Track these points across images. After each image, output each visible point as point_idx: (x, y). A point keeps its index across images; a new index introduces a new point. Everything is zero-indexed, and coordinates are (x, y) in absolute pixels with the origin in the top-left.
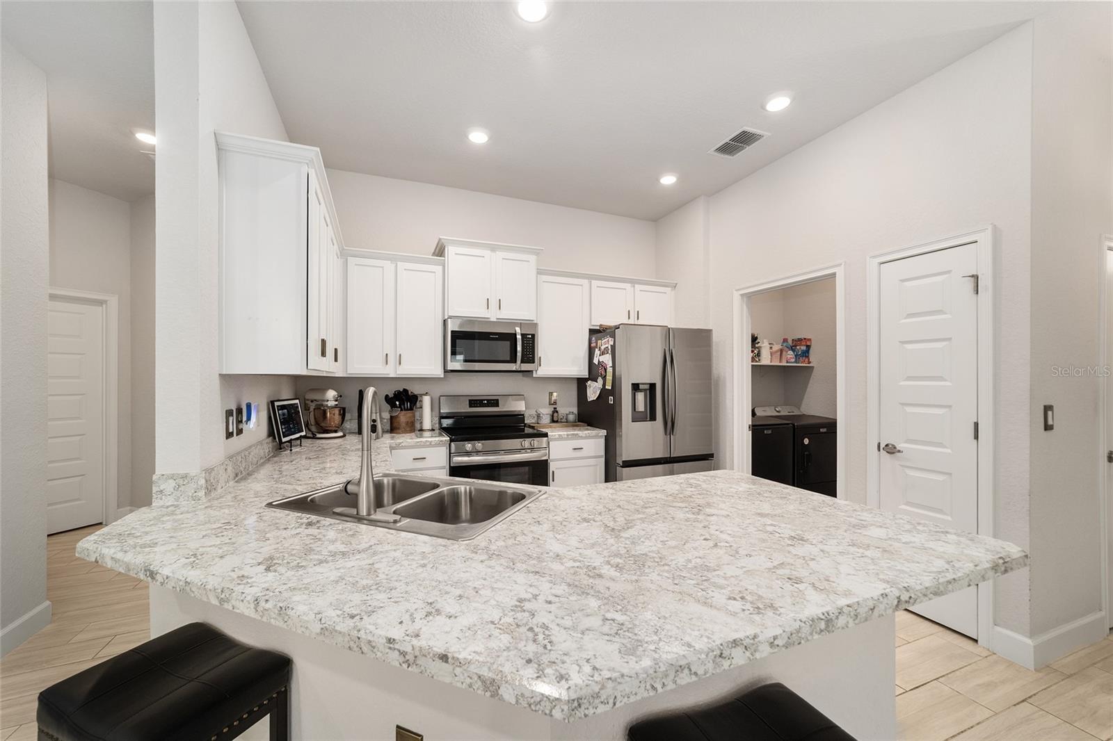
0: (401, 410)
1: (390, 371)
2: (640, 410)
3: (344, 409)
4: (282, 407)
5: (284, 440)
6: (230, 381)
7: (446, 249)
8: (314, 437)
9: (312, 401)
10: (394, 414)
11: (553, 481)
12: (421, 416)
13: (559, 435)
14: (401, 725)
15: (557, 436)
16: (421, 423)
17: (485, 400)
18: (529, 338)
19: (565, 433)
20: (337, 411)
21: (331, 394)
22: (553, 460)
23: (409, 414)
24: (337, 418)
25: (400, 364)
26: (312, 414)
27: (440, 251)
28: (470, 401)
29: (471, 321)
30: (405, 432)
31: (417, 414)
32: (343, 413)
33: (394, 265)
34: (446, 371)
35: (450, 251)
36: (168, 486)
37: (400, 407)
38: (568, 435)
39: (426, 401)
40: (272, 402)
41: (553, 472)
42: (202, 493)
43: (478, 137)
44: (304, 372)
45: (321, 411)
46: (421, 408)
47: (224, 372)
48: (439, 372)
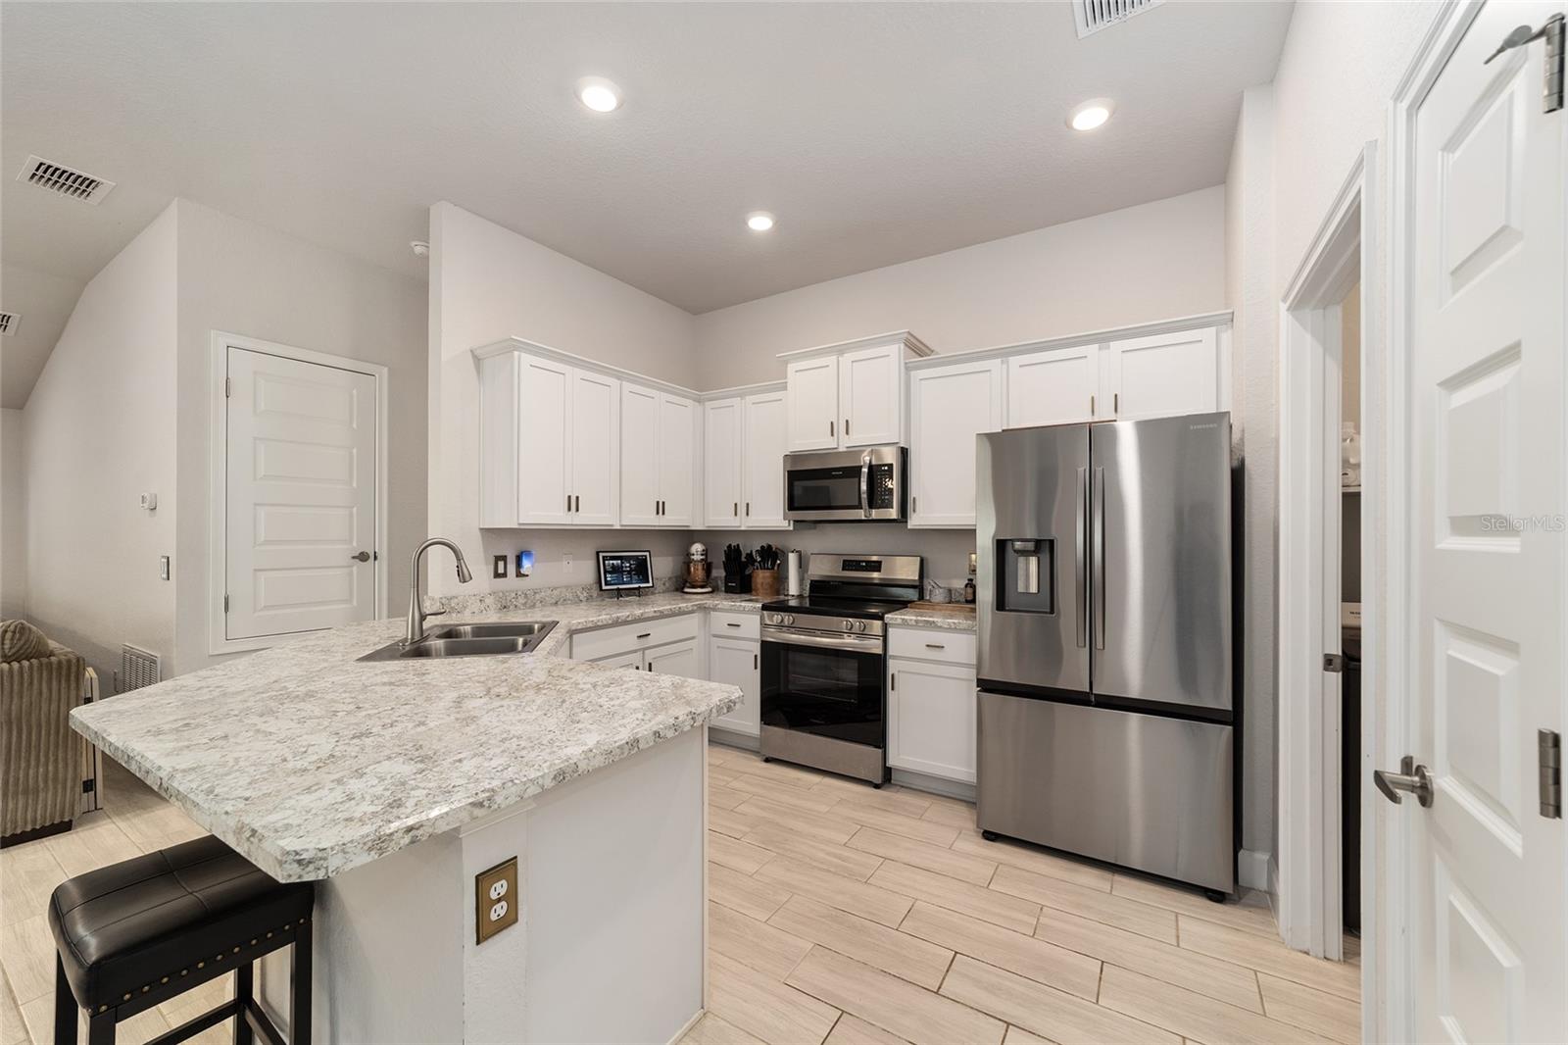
1: (740, 523)
2: (1031, 591)
4: (614, 558)
11: (893, 689)
13: (903, 619)
15: (899, 621)
17: (863, 561)
18: (885, 470)
19: (914, 618)
22: (894, 657)
25: (747, 514)
28: (844, 561)
33: (743, 402)
38: (916, 621)
39: (792, 558)
40: (598, 553)
41: (893, 675)
43: (760, 223)
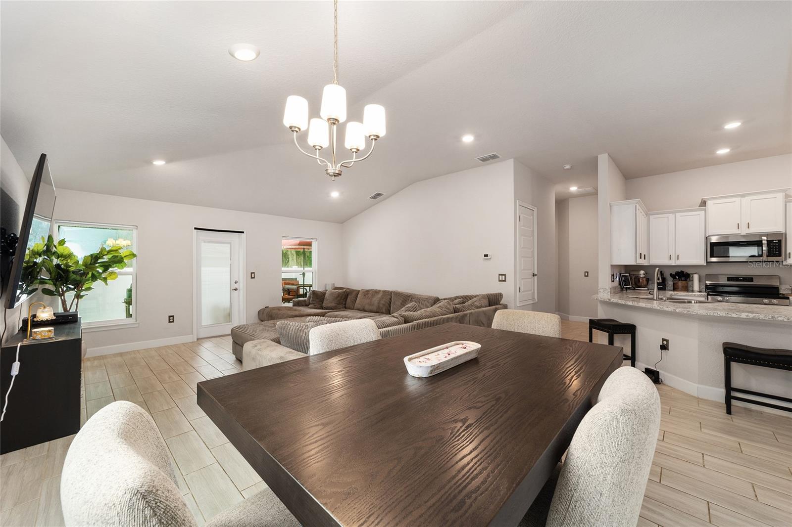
0: (679, 280)
1: (673, 262)
3: (648, 279)
4: (623, 276)
5: (625, 287)
6: (613, 266)
7: (707, 203)
8: (634, 289)
9: (633, 275)
10: (675, 282)
12: (693, 284)
14: (664, 338)
16: (693, 288)
17: (741, 278)
18: (775, 242)
20: (645, 279)
21: (642, 272)
23: (684, 282)
24: (645, 282)
25: (678, 259)
26: (633, 280)
27: (704, 203)
28: (728, 278)
29: (727, 236)
30: (682, 290)
31: (690, 283)
32: (648, 280)
33: (674, 215)
34: (707, 262)
35: (709, 203)
36: (602, 290)
37: (678, 278)
39: (696, 277)
40: (620, 275)
42: (609, 293)
44: (635, 264)
45: (638, 278)
46: (693, 280)
47: (612, 264)
48: (703, 263)
